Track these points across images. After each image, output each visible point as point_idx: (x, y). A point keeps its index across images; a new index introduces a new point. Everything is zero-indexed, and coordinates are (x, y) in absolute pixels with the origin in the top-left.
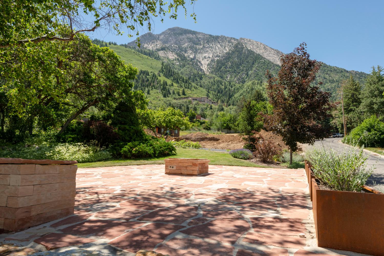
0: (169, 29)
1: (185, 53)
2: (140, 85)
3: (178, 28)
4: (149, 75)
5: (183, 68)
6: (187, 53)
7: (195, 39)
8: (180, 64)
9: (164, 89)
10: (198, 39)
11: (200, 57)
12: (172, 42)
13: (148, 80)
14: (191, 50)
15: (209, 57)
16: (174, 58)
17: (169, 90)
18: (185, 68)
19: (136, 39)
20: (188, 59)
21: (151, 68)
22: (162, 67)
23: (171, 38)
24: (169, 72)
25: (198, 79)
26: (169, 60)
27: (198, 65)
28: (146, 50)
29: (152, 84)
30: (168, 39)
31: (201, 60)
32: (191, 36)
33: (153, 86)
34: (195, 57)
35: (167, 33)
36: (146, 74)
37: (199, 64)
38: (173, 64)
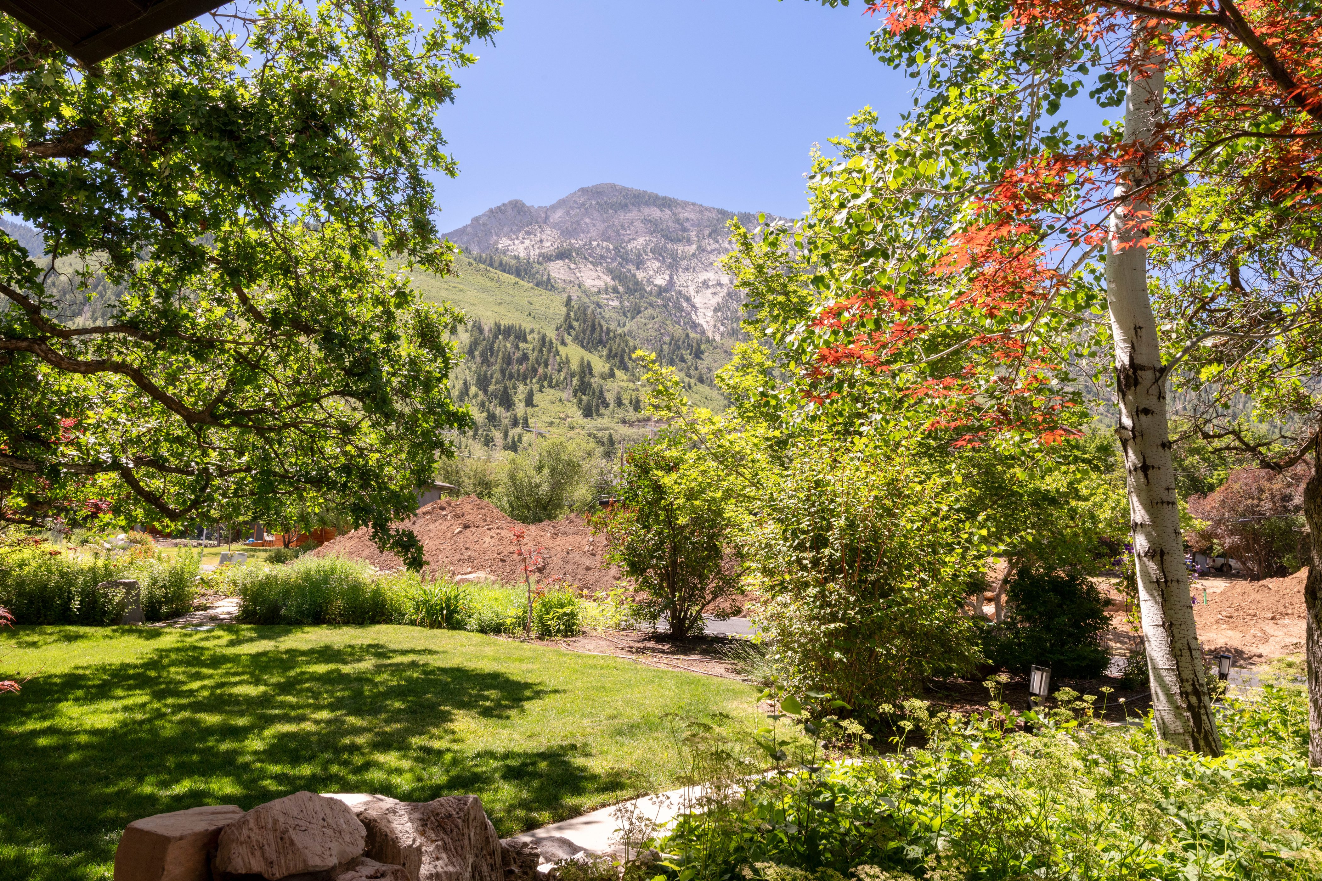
0: (583, 191)
1: (638, 269)
2: (497, 375)
3: (613, 187)
4: (525, 341)
5: (633, 318)
6: (645, 270)
7: (671, 224)
8: (622, 307)
9: (584, 388)
10: (682, 225)
11: (690, 283)
12: (593, 233)
13: (525, 358)
14: (656, 259)
15: (719, 284)
16: (601, 284)
17: (601, 393)
18: (640, 319)
19: (469, 222)
20: (648, 289)
21: (530, 318)
22: (568, 315)
23: (588, 220)
24: (593, 330)
25: (689, 358)
26: (585, 292)
27: (683, 310)
28: (505, 259)
29: (541, 371)
30: (578, 223)
31: (692, 293)
32: (656, 213)
33: (545, 377)
34: (671, 283)
35: (576, 202)
36: (516, 337)
37: (685, 305)
38: (598, 305)
